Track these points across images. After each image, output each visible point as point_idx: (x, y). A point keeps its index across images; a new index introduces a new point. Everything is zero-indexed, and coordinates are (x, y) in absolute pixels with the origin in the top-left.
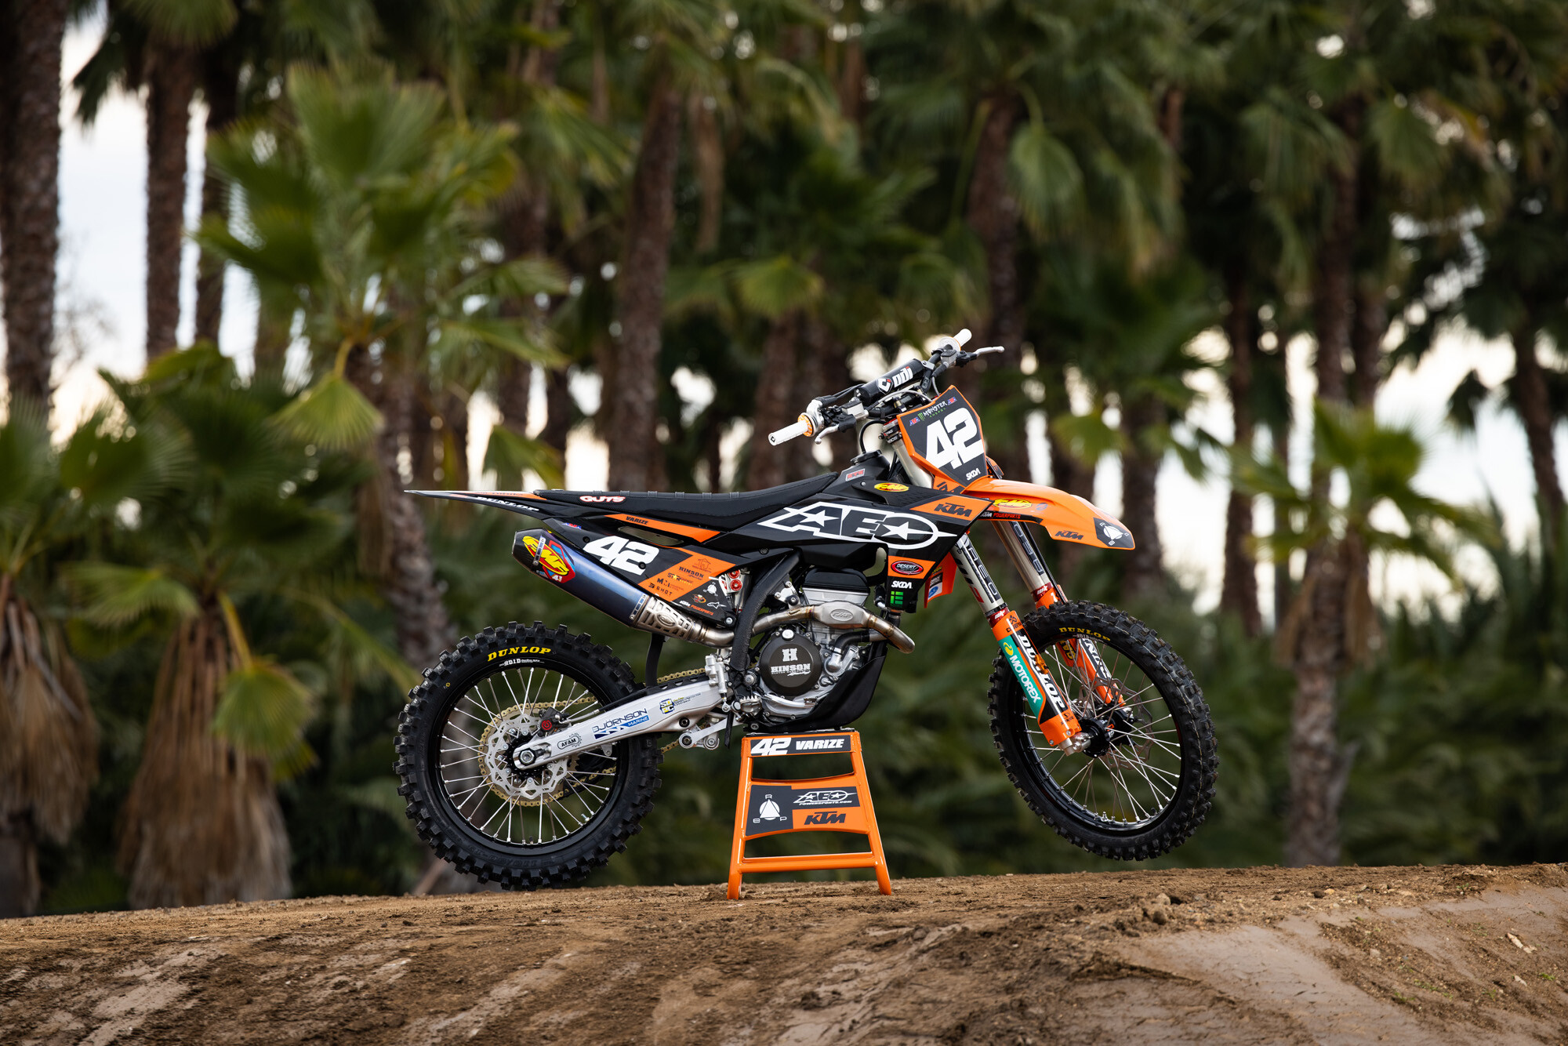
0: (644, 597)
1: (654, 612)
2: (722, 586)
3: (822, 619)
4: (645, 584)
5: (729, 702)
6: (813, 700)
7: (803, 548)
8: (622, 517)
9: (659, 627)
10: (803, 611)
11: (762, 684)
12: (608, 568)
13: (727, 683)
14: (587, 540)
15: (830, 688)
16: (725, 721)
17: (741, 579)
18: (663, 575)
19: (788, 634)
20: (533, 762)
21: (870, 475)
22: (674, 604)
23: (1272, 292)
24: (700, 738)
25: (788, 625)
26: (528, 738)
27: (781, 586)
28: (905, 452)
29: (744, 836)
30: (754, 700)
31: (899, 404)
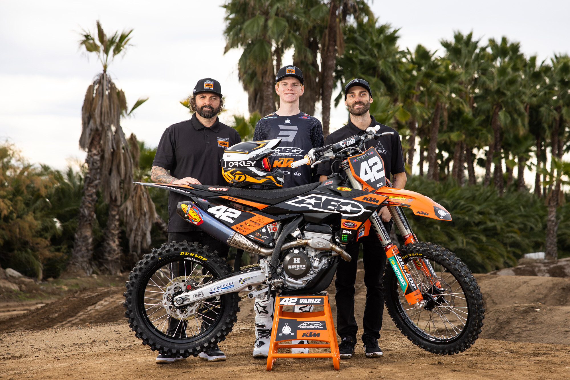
0: (233, 233)
1: (237, 240)
2: (269, 229)
3: (311, 245)
4: (234, 227)
5: (269, 280)
6: (306, 281)
7: (305, 214)
8: (226, 197)
9: (239, 246)
10: (303, 241)
11: (284, 273)
12: (218, 220)
13: (269, 272)
14: (209, 207)
15: (314, 276)
16: (268, 288)
17: (278, 226)
18: (242, 223)
19: (296, 251)
20: (182, 303)
21: (336, 183)
22: (247, 237)
23: (544, 140)
24: (257, 294)
25: (296, 247)
26: (181, 292)
27: (295, 230)
28: (351, 174)
29: (275, 341)
30: (280, 280)
31: (349, 153)
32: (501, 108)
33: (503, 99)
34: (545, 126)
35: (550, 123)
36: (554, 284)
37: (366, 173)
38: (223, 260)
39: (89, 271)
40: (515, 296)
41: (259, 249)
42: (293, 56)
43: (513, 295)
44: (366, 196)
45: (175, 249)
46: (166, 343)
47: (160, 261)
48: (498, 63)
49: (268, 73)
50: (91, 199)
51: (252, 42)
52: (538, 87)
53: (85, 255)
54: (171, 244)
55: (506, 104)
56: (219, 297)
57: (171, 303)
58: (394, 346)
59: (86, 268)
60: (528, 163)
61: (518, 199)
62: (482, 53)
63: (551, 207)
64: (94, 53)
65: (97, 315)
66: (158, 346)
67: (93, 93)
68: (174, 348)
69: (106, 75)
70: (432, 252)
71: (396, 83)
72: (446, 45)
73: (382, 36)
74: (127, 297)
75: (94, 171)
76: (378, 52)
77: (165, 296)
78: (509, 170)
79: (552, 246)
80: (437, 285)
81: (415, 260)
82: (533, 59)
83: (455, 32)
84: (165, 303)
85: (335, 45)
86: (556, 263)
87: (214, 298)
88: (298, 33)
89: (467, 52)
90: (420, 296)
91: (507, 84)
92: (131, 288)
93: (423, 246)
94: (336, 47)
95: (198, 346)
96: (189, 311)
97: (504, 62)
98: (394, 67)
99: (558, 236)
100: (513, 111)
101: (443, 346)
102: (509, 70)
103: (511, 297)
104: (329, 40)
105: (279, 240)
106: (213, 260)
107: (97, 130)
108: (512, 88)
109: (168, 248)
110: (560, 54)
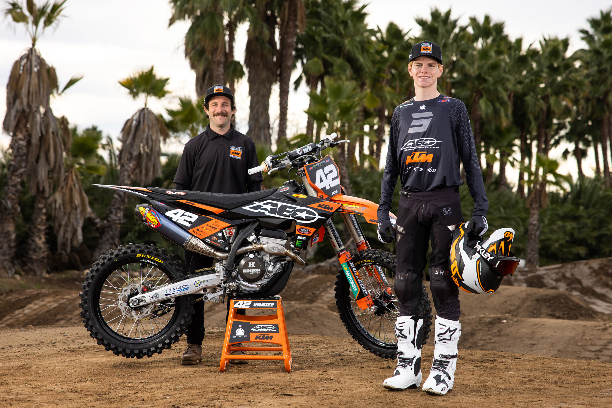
0: (190, 236)
1: (194, 243)
2: (225, 233)
3: (266, 250)
4: (191, 231)
5: (224, 283)
6: (261, 285)
7: (260, 219)
8: (184, 201)
9: (196, 249)
10: (259, 246)
11: (239, 276)
12: (176, 223)
13: (224, 275)
14: (167, 210)
15: (268, 280)
16: (223, 291)
17: (234, 231)
18: (199, 227)
19: (251, 256)
20: (138, 304)
21: (292, 190)
22: (203, 240)
23: (529, 132)
24: (212, 297)
25: (251, 252)
26: (137, 293)
27: (250, 235)
28: (307, 181)
29: (228, 343)
30: (234, 284)
31: (305, 160)
32: (482, 96)
33: (485, 85)
34: (531, 117)
35: (537, 113)
36: (527, 295)
37: (321, 181)
38: (179, 263)
39: (11, 270)
40: (485, 307)
41: (215, 252)
42: (248, 31)
43: (483, 306)
44: (321, 203)
45: (132, 251)
46: (121, 343)
47: (117, 262)
48: (479, 44)
49: (219, 50)
50: (15, 189)
51: (202, 13)
52: (524, 73)
53: (7, 252)
54: (128, 246)
55: (488, 91)
56: (174, 299)
57: (126, 304)
58: (346, 352)
59: (7, 267)
60: (511, 159)
61: (498, 199)
62: (462, 34)
63: (534, 209)
64: (21, 25)
65: (25, 320)
66: (113, 346)
67: (20, 70)
68: (129, 349)
69: (35, 50)
70: (383, 260)
71: (364, 64)
72: (421, 22)
73: (349, 11)
74: (83, 297)
75: (18, 158)
76: (344, 29)
77: (121, 297)
78: (490, 166)
79: (533, 253)
80: (388, 291)
81: (367, 267)
82: (519, 42)
83: (431, 9)
84: (121, 304)
85: (296, 20)
86: (535, 272)
87: (169, 300)
88: (253, 5)
89: (444, 31)
90: (371, 302)
91: (488, 69)
92: (87, 289)
93: (375, 254)
94: (298, 23)
95: (152, 346)
96: (145, 312)
97: (487, 44)
98: (362, 47)
99: (541, 241)
100: (494, 99)
101: (392, 350)
102: (493, 53)
103: (481, 308)
104: (289, 14)
105: (235, 244)
106: (169, 263)
107: (24, 111)
108: (495, 74)
109: (124, 249)
110: (549, 36)
